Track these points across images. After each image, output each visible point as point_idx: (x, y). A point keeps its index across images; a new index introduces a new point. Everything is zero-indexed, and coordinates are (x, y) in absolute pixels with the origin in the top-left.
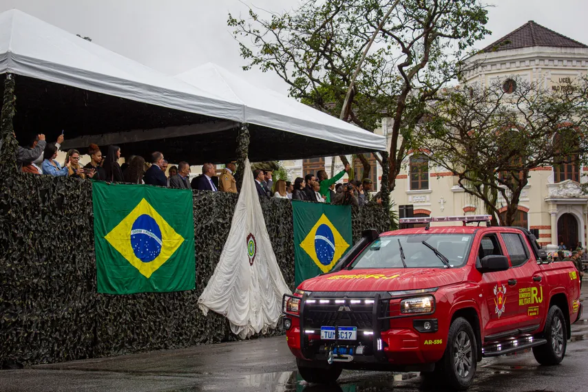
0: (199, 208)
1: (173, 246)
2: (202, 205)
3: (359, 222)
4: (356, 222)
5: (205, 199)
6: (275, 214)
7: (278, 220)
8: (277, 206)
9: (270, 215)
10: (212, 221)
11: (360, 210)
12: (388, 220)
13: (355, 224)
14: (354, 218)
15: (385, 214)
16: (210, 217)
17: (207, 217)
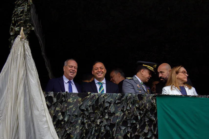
6: (98, 121)
7: (107, 131)
8: (106, 108)
9: (83, 123)
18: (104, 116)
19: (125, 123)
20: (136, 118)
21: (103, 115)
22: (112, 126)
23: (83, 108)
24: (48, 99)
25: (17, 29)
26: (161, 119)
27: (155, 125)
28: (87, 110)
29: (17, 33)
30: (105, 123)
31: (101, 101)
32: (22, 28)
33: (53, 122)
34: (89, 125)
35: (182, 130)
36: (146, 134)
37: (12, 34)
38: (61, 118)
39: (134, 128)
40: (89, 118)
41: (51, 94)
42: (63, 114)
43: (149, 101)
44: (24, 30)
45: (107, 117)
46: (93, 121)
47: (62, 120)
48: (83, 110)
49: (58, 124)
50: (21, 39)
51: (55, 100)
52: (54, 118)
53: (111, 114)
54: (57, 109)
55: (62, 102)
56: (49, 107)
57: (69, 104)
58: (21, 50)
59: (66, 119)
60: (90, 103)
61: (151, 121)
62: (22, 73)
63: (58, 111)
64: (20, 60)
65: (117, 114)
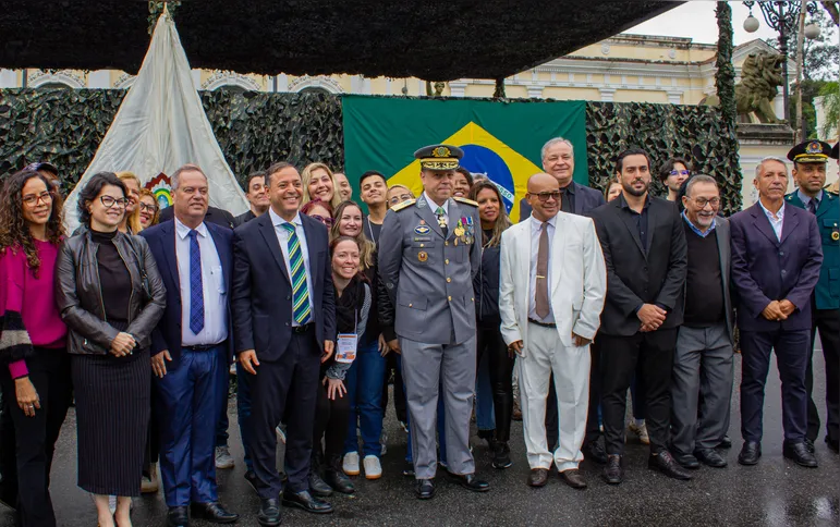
3: (617, 138)
4: (604, 139)
6: (271, 128)
7: (282, 141)
8: (280, 111)
9: (251, 131)
10: (24, 153)
11: (621, 112)
12: (728, 131)
13: (599, 143)
14: (596, 130)
15: (719, 118)
16: (19, 143)
17: (10, 144)
18: (277, 122)
19: (303, 130)
20: (317, 124)
21: (276, 120)
22: (288, 134)
23: (250, 111)
25: (159, 5)
26: (347, 125)
27: (340, 133)
28: (256, 113)
29: (159, 13)
30: (279, 130)
31: (273, 102)
32: (166, 4)
33: (213, 129)
34: (259, 133)
35: (374, 139)
36: (329, 144)
37: (152, 11)
38: (223, 124)
39: (315, 137)
40: (258, 124)
42: (226, 119)
43: (333, 103)
44: (168, 7)
45: (281, 123)
46: (264, 128)
47: (225, 127)
48: (250, 114)
49: (220, 133)
50: (166, 18)
52: (214, 124)
53: (286, 119)
54: (218, 112)
56: (206, 110)
57: (234, 106)
58: (166, 33)
59: (229, 126)
61: (335, 127)
62: (169, 68)
63: (218, 117)
64: (167, 48)
65: (295, 119)
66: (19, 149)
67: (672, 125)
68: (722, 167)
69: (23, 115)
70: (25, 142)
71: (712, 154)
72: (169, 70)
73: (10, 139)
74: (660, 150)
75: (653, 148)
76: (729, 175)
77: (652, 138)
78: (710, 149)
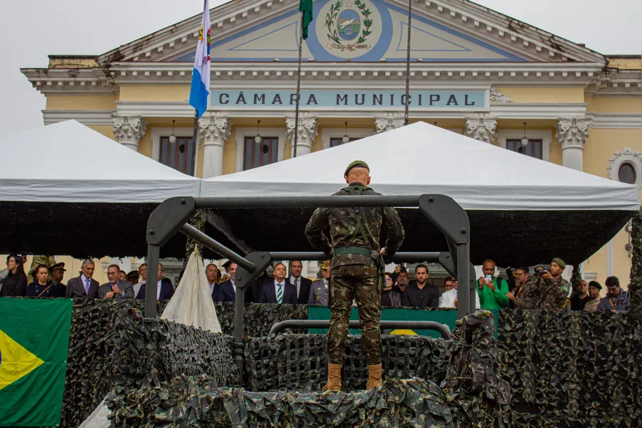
0: (84, 321)
1: (19, 370)
2: (89, 318)
3: (524, 338)
4: (513, 338)
5: (96, 310)
6: (259, 327)
10: (105, 339)
11: (530, 318)
12: (633, 333)
13: (508, 341)
14: (507, 332)
15: (625, 322)
16: (103, 333)
17: (97, 333)
18: (263, 324)
21: (263, 322)
23: (246, 316)
24: (218, 308)
25: (191, 246)
28: (250, 317)
29: (192, 250)
30: (264, 329)
31: (262, 310)
32: (196, 245)
33: (222, 327)
34: (251, 331)
37: (187, 250)
38: (228, 324)
40: (251, 325)
41: (220, 304)
42: (230, 321)
43: (302, 311)
44: (198, 247)
45: (265, 324)
46: (254, 327)
47: (229, 326)
48: (246, 318)
50: (195, 255)
51: (223, 309)
54: (225, 316)
55: (229, 311)
56: (218, 315)
59: (232, 326)
60: (252, 312)
62: (196, 286)
63: (225, 319)
64: (195, 274)
66: (102, 336)
67: (578, 327)
68: (626, 363)
69: (106, 316)
70: (106, 332)
71: (616, 352)
72: (195, 288)
73: (98, 330)
74: (565, 347)
75: (559, 346)
76: (632, 370)
77: (559, 338)
78: (614, 347)
